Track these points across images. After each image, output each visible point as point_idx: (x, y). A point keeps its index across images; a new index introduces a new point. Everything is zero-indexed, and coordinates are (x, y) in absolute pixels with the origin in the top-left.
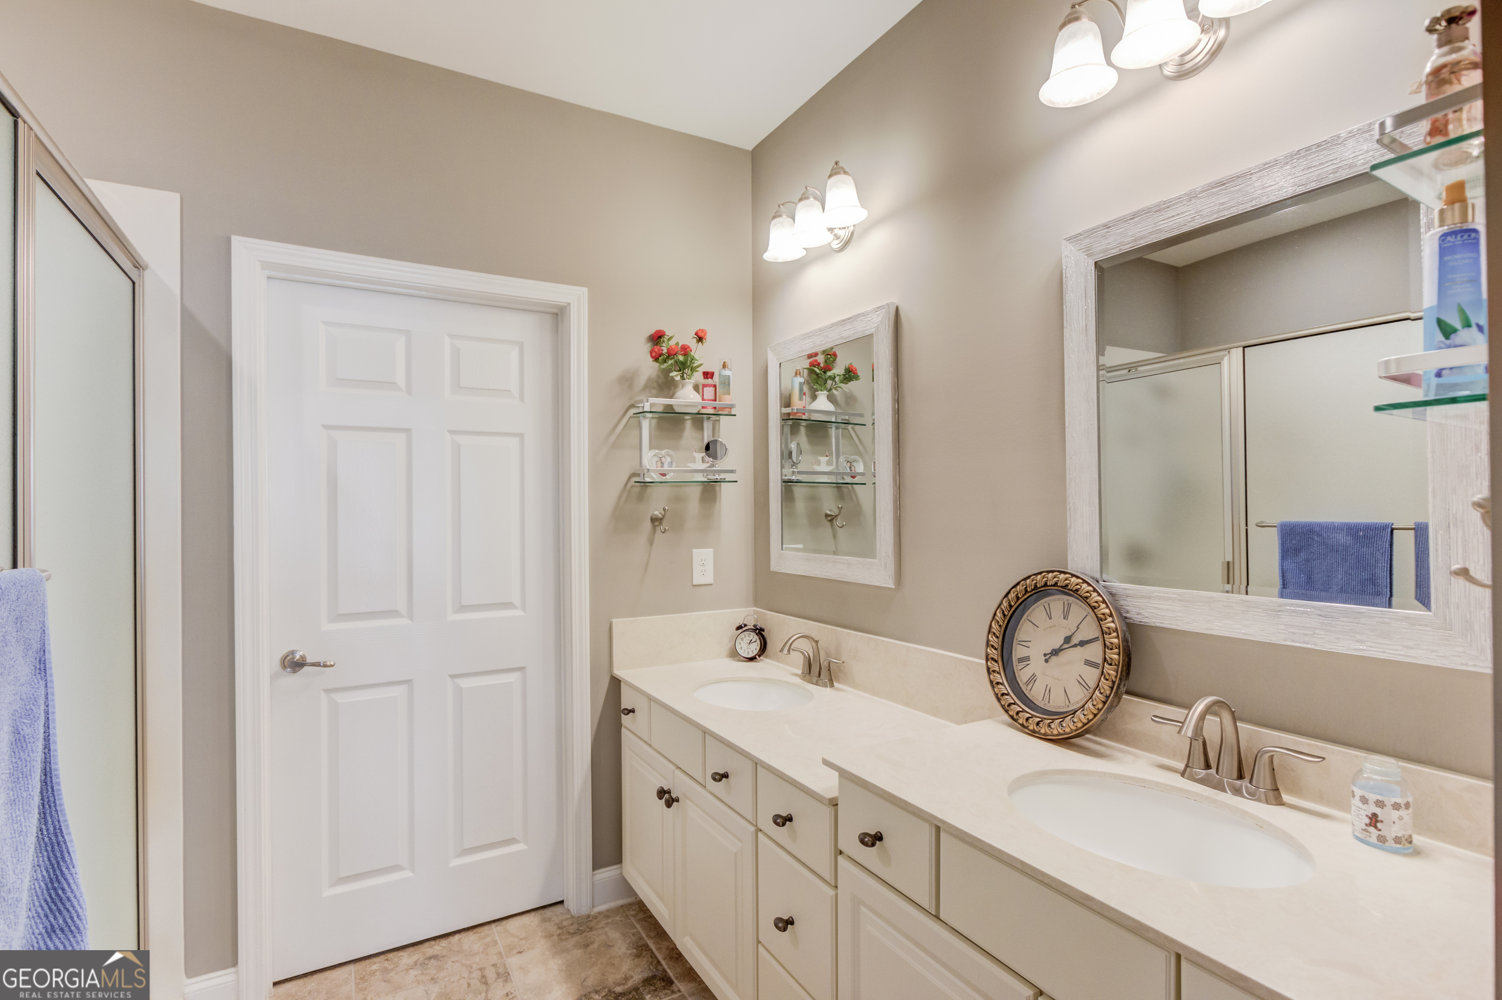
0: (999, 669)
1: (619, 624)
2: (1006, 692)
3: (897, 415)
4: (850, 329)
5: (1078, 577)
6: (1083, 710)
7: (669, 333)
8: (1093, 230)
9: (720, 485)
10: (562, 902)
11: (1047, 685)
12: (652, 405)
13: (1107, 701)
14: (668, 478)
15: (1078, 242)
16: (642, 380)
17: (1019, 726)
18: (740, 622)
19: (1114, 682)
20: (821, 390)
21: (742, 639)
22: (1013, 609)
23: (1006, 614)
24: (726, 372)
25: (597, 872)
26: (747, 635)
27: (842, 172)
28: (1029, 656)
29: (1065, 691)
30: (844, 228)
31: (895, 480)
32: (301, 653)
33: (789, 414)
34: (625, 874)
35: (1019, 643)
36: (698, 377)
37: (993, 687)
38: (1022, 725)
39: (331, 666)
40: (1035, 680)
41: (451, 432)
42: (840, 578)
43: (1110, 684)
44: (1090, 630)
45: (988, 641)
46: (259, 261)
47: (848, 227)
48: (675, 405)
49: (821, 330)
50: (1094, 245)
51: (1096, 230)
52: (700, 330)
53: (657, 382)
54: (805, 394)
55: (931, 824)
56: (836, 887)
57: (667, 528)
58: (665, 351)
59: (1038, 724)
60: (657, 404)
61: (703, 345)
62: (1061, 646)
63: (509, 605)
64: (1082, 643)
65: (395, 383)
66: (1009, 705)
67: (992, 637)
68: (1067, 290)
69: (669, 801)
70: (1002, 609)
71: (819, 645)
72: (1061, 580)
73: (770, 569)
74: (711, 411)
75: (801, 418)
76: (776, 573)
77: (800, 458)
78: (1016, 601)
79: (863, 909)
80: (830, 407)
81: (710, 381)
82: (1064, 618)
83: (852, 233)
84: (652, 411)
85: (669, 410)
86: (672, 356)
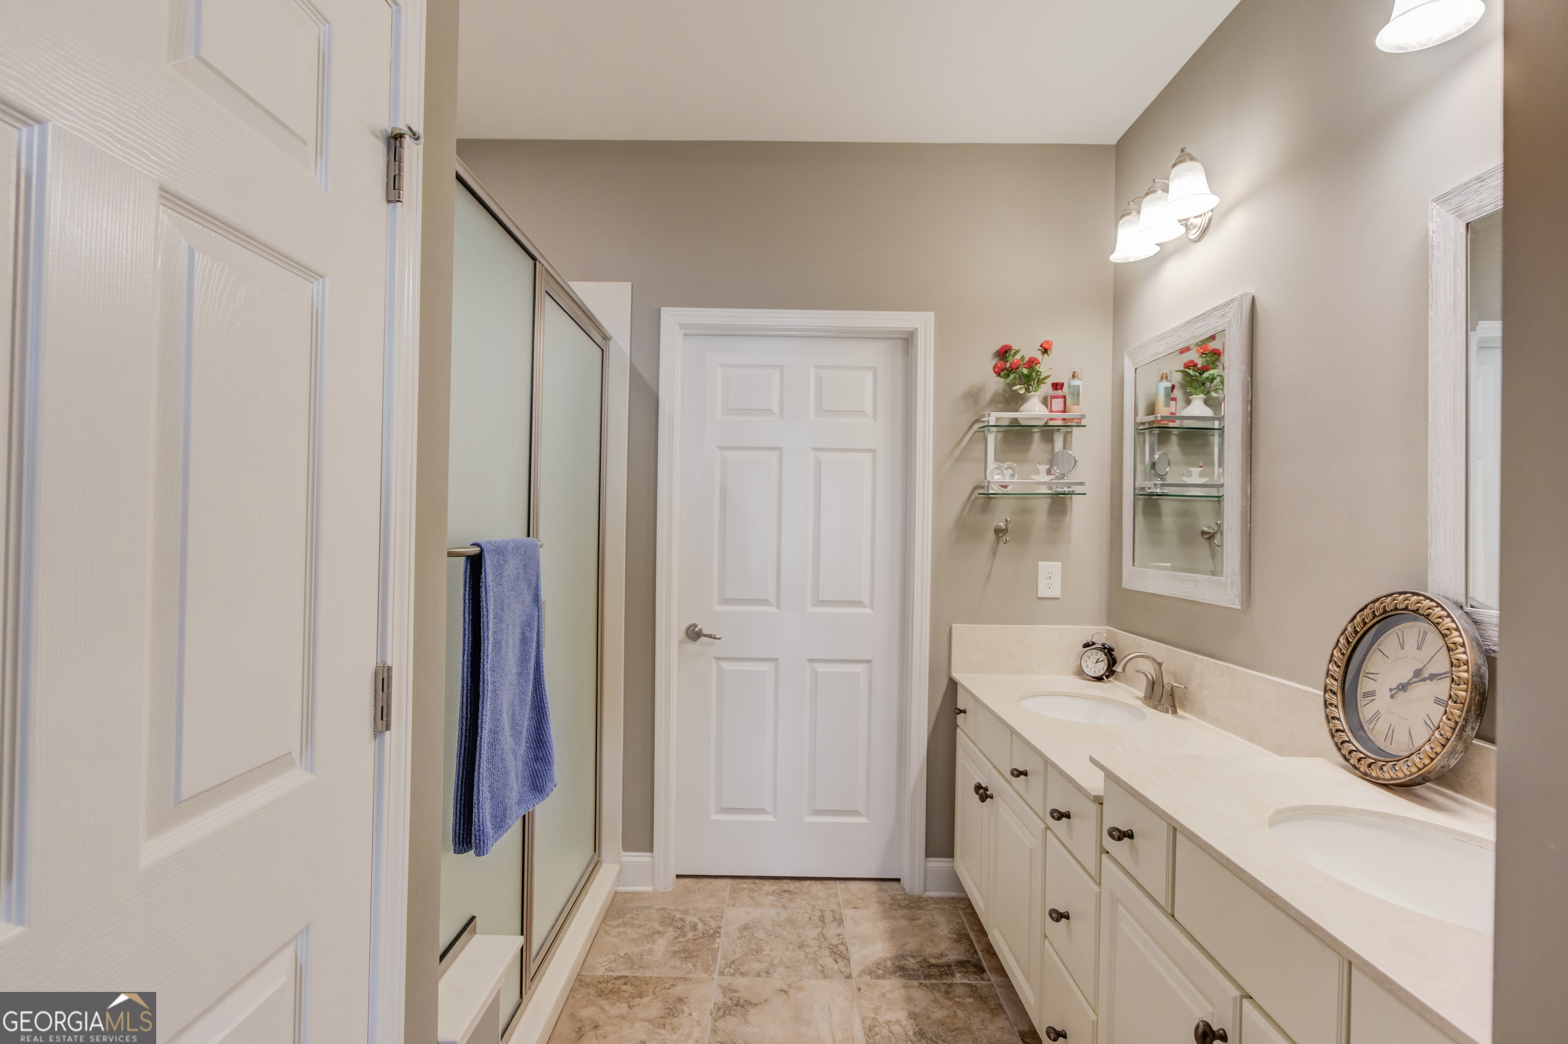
0: (1337, 702)
1: (959, 629)
2: (1341, 728)
3: (1249, 418)
4: (1203, 326)
5: (1432, 600)
6: (1419, 754)
7: (1015, 347)
8: (1465, 186)
9: (1071, 498)
10: (898, 880)
11: (1391, 724)
12: (997, 419)
13: (1447, 744)
14: (1009, 490)
15: (1447, 202)
16: (988, 395)
17: (1351, 766)
18: (1088, 640)
19: (1457, 723)
20: (1196, 394)
21: (1089, 657)
22: (1359, 635)
23: (1351, 640)
24: (1076, 382)
25: (928, 859)
26: (1094, 654)
27: (1188, 159)
28: (1375, 691)
29: (1410, 733)
30: (1200, 216)
31: (1244, 490)
32: (700, 627)
33: (1153, 422)
34: (955, 867)
35: (1367, 675)
36: (1046, 389)
37: (1329, 722)
38: (1354, 766)
39: (719, 639)
40: (1378, 719)
41: (814, 449)
42: (1187, 597)
43: (1452, 724)
44: (1441, 664)
45: (1328, 670)
46: (678, 324)
47: (1205, 214)
48: (1020, 418)
49: (1174, 330)
50: (1466, 203)
51: (1468, 185)
52: (1045, 341)
53: (1003, 396)
54: (1174, 399)
55: (1169, 824)
56: (1100, 884)
57: (1008, 539)
58: (1008, 365)
59: (1370, 766)
60: (1003, 418)
61: (1048, 356)
62: (1410, 680)
63: (859, 603)
64: (1432, 677)
65: (771, 410)
66: (1343, 743)
67: (1332, 666)
68: (1434, 260)
69: (982, 796)
70: (1346, 635)
71: (1162, 669)
72: (1412, 603)
73: (1121, 586)
74: (1060, 423)
75: (1167, 426)
76: (1126, 589)
77: (1168, 469)
78: (1362, 626)
79: (1120, 907)
80: (1208, 412)
81: (1059, 392)
82: (1418, 649)
83: (1210, 220)
84: (998, 424)
85: (1015, 423)
86: (1014, 370)
